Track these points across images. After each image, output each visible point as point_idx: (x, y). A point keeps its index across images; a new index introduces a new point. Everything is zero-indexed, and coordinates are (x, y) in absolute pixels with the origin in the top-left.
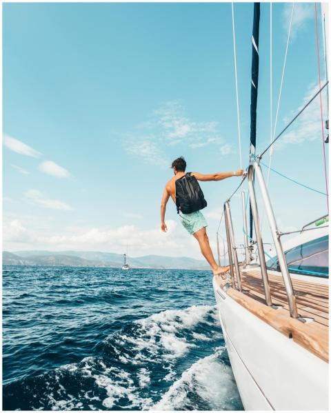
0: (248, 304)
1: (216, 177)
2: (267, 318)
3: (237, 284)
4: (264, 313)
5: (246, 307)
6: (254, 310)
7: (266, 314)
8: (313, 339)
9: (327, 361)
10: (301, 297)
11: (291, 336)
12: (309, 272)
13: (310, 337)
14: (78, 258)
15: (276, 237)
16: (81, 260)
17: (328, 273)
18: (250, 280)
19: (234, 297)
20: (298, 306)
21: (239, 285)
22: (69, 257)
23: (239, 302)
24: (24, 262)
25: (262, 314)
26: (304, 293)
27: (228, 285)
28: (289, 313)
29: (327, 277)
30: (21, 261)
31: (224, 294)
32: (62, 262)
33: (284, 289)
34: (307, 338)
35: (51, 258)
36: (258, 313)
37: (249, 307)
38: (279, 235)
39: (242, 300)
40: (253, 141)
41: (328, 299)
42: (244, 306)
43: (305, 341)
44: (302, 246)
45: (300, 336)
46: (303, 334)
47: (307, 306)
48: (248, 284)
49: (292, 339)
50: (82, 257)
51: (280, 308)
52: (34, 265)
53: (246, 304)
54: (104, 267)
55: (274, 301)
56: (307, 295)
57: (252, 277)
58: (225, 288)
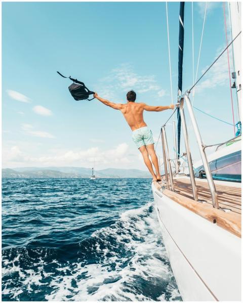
0: (180, 200)
1: (158, 109)
2: (195, 209)
3: (170, 187)
4: (193, 206)
5: (178, 203)
6: (185, 204)
7: (194, 206)
8: (233, 222)
9: (240, 236)
10: (220, 195)
11: (215, 222)
12: (223, 178)
13: (231, 221)
14: (59, 172)
15: (202, 149)
16: (61, 173)
17: (241, 179)
18: (180, 184)
19: (169, 195)
20: (219, 201)
21: (172, 187)
22: (52, 171)
23: (173, 199)
24: (21, 176)
25: (191, 207)
26: (221, 193)
27: (163, 187)
28: (212, 205)
29: (240, 182)
30: (19, 175)
31: (161, 194)
32: (48, 175)
33: (209, 190)
34: (228, 222)
35: (39, 173)
36: (188, 205)
37: (180, 202)
38: (204, 148)
39: (175, 197)
40: (180, 87)
41: (241, 196)
42: (177, 201)
43: (226, 225)
44: (216, 160)
45: (222, 221)
46: (225, 219)
47: (224, 201)
48: (179, 186)
49: (216, 224)
50: (61, 171)
51: (204, 202)
52: (28, 177)
53: (178, 200)
54: (77, 177)
55: (200, 198)
56: (224, 194)
57: (180, 182)
58: (161, 189)
